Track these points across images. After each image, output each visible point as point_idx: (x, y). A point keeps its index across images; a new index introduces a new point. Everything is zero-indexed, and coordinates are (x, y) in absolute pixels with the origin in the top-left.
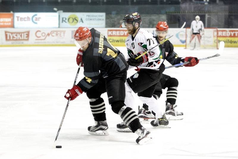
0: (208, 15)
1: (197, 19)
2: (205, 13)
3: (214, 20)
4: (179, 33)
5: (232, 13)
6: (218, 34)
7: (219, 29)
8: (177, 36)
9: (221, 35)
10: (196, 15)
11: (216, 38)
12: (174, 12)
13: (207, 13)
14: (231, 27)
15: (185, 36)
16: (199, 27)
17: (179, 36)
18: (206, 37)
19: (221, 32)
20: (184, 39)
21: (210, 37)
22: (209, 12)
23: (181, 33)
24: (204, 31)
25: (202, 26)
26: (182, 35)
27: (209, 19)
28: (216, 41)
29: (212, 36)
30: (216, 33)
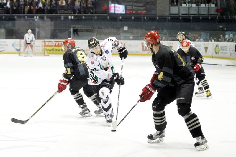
0: (38, 29)
1: (30, 32)
2: (35, 27)
3: (43, 33)
4: (15, 43)
5: (57, 27)
6: (45, 44)
7: (46, 40)
8: (13, 45)
9: (48, 45)
10: (28, 29)
11: (44, 47)
12: (11, 26)
13: (37, 27)
14: (55, 38)
15: (19, 46)
16: (31, 39)
17: (15, 45)
18: (36, 46)
19: (48, 43)
20: (18, 48)
21: (40, 46)
22: (38, 27)
23: (16, 43)
24: (34, 42)
25: (33, 38)
26: (17, 45)
27: (39, 32)
28: (44, 50)
29: (41, 45)
30: (43, 43)
